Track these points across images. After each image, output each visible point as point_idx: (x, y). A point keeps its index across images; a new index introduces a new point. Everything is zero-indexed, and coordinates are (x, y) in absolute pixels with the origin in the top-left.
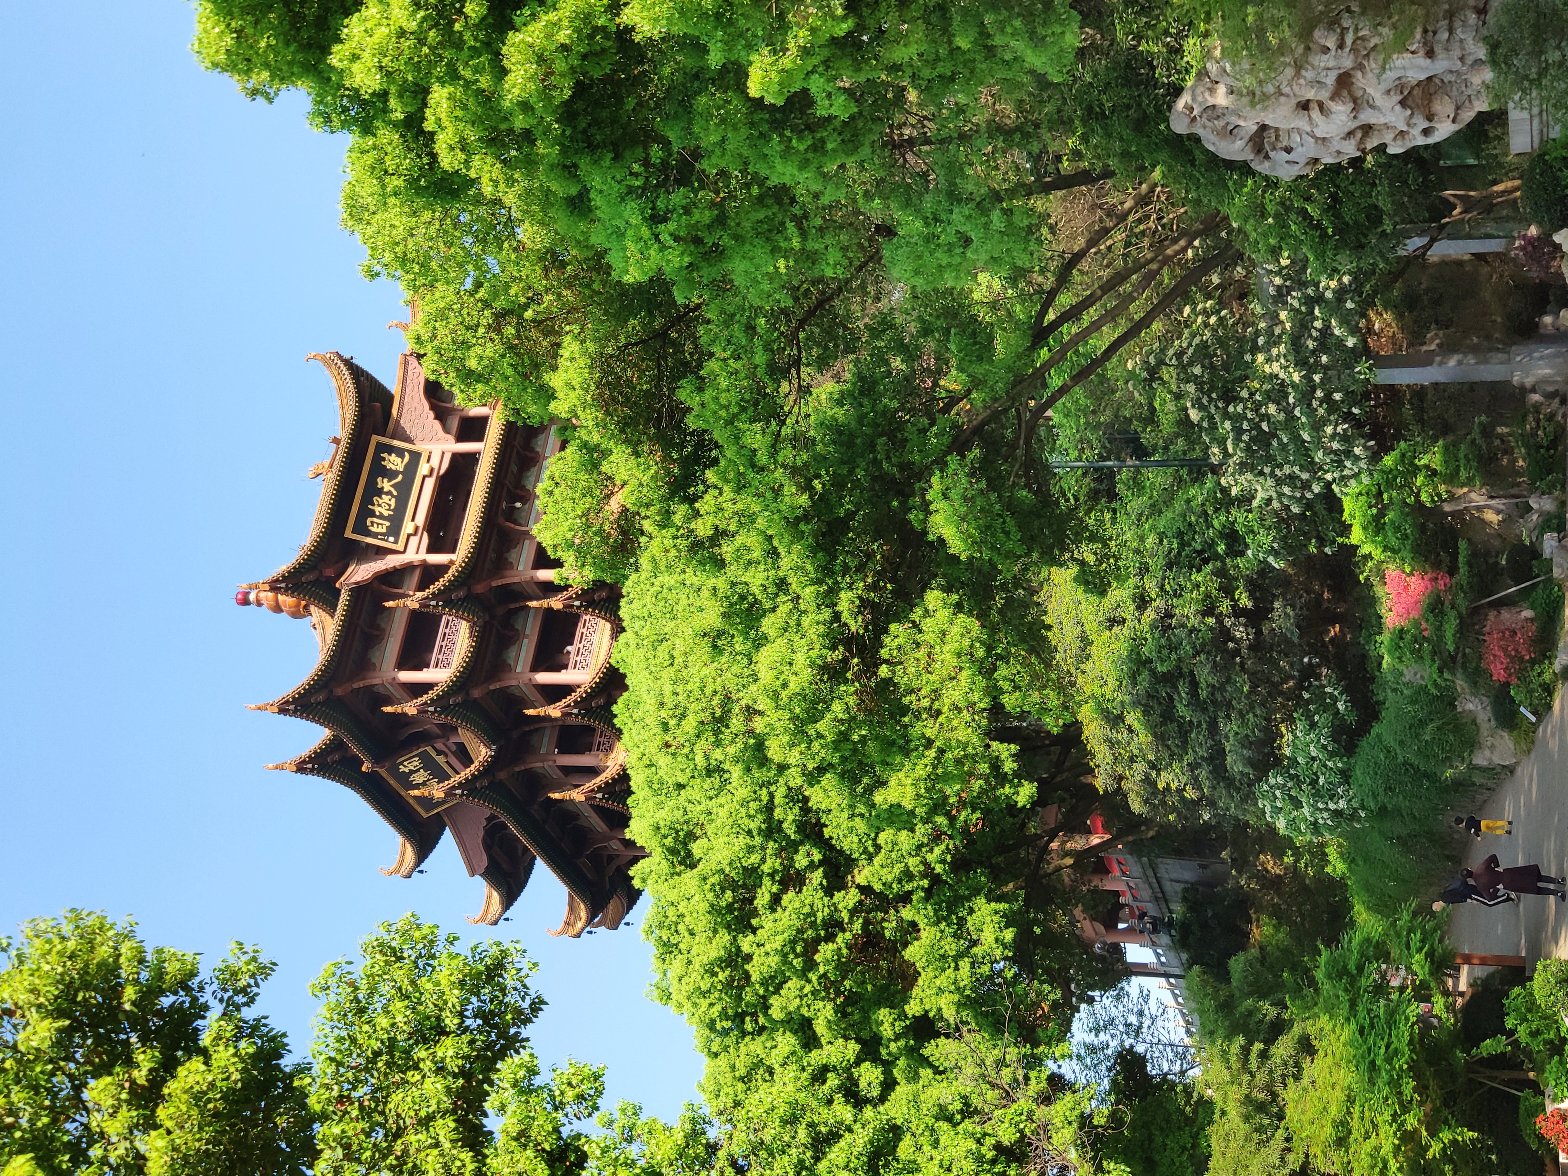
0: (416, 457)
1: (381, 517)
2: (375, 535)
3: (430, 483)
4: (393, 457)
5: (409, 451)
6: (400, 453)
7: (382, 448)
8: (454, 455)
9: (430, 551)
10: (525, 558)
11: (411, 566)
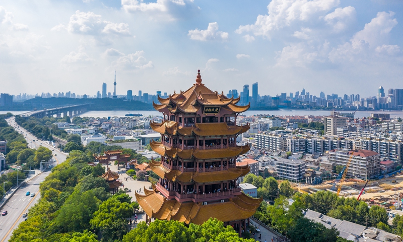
0: (218, 112)
1: (208, 110)
2: (205, 110)
3: (213, 115)
6: (218, 110)
7: (219, 108)
8: (218, 118)
9: (203, 118)
10: (201, 138)
11: (200, 116)
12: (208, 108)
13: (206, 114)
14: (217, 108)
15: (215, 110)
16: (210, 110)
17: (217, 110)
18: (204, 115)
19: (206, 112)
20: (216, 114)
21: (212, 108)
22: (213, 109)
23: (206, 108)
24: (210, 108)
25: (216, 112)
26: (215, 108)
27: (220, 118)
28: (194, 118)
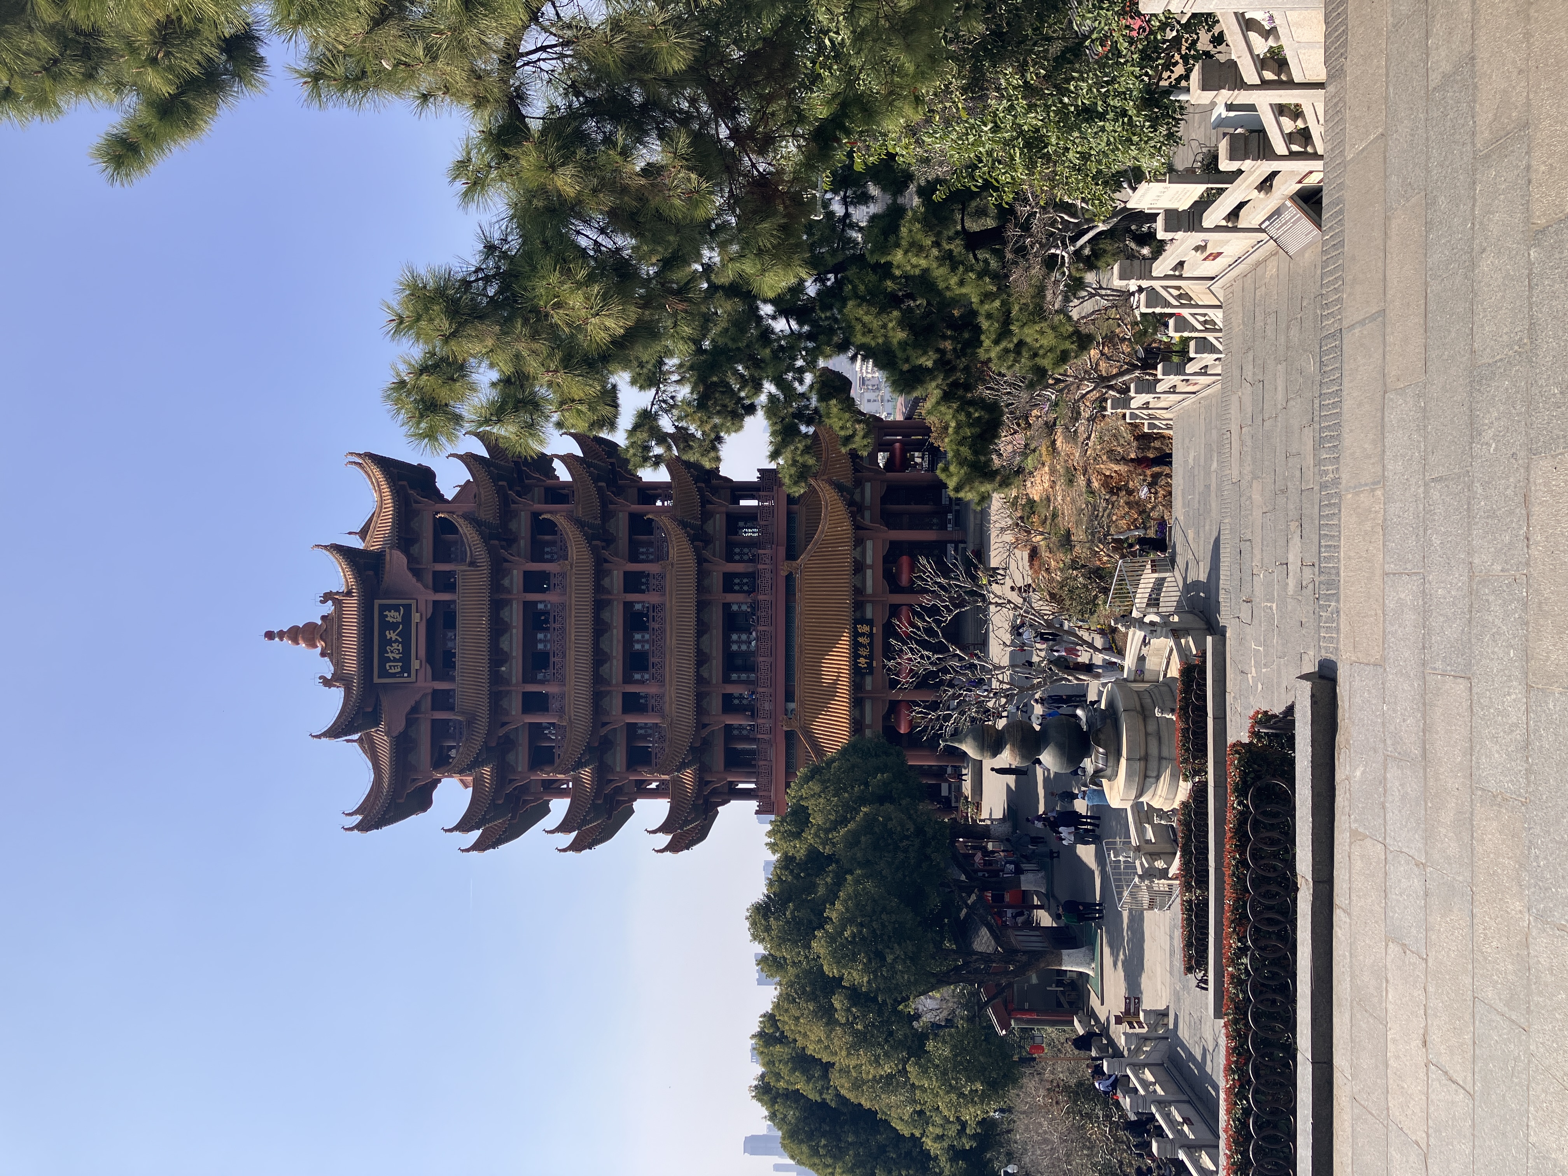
0: (408, 608)
1: (395, 660)
2: (394, 675)
3: (422, 627)
4: (393, 613)
5: (403, 605)
6: (396, 608)
7: (384, 608)
8: (435, 602)
9: (435, 678)
10: (515, 705)
11: (425, 695)
12: (384, 660)
13: (415, 664)
14: (382, 617)
15: (393, 626)
16: (394, 651)
17: (393, 616)
18: (421, 675)
19: (406, 668)
20: (416, 617)
21: (385, 643)
22: (391, 635)
23: (384, 673)
24: (382, 651)
25: (407, 618)
26: (386, 625)
27: (436, 590)
28: (434, 721)
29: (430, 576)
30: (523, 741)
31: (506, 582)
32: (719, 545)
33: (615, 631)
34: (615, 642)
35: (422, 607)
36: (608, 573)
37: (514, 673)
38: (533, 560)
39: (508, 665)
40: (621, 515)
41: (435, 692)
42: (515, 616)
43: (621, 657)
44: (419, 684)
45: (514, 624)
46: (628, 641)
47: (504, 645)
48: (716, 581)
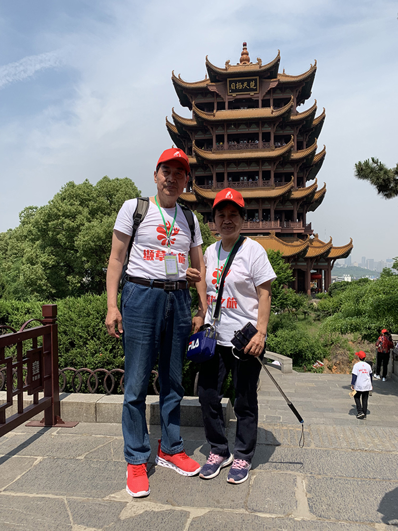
0: (256, 90)
1: (236, 86)
2: (230, 86)
3: (249, 96)
4: (254, 84)
5: (257, 88)
6: (256, 85)
7: (256, 80)
8: (258, 100)
9: (229, 102)
10: (219, 132)
11: (223, 99)
12: (236, 82)
13: (234, 95)
14: (252, 80)
15: (249, 85)
16: (239, 86)
17: (252, 84)
18: (231, 97)
19: (233, 91)
20: (252, 94)
21: (242, 82)
22: (245, 84)
23: (231, 82)
24: (239, 81)
25: (252, 90)
26: (249, 82)
27: (262, 100)
28: (213, 103)
29: (268, 98)
30: (207, 137)
31: (266, 126)
32: (281, 208)
33: (247, 168)
34: (243, 168)
35: (256, 95)
36: (270, 164)
37: (231, 131)
38: (274, 136)
39: (234, 128)
40: (293, 169)
41: (224, 103)
42: (253, 130)
43: (237, 171)
44: (227, 96)
45: (250, 130)
46: (243, 174)
47: (241, 127)
48: (267, 206)
